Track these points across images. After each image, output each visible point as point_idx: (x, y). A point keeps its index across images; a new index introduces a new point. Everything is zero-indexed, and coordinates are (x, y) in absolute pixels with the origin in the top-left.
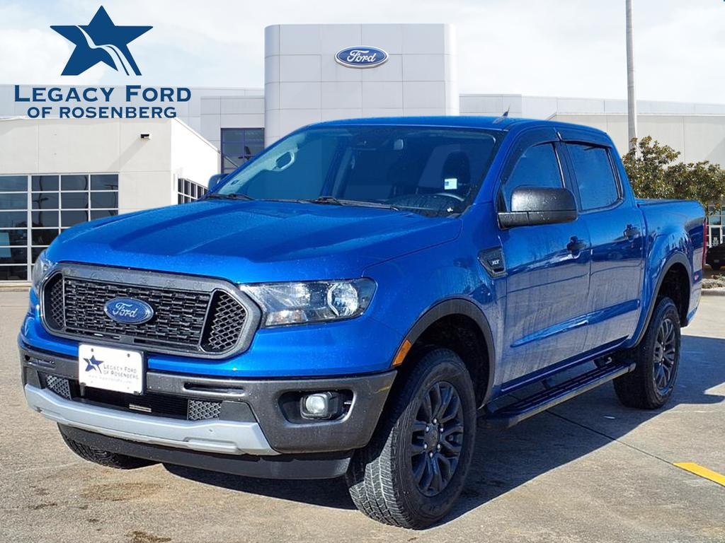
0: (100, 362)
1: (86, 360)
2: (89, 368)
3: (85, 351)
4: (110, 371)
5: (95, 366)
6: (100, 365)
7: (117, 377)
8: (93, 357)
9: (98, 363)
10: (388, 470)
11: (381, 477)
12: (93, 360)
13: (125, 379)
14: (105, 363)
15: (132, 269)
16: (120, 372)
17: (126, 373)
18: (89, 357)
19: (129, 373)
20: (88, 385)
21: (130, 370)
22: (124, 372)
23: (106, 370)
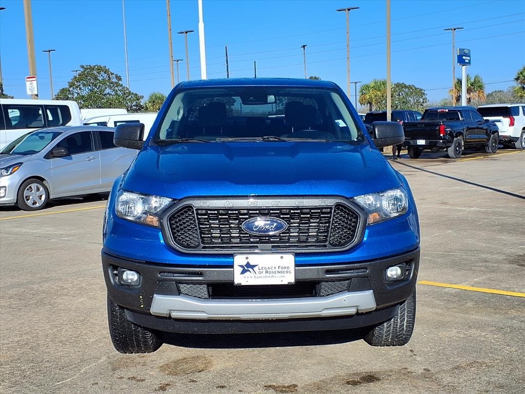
0: (255, 266)
1: (241, 266)
2: (243, 273)
3: (240, 260)
4: (264, 271)
5: (250, 269)
7: (271, 275)
8: (248, 263)
9: (253, 267)
10: (412, 309)
11: (406, 314)
12: (248, 265)
13: (279, 275)
14: (260, 266)
16: (274, 270)
17: (280, 270)
18: (244, 263)
19: (283, 270)
20: (242, 284)
21: (283, 268)
22: (277, 269)
23: (261, 271)
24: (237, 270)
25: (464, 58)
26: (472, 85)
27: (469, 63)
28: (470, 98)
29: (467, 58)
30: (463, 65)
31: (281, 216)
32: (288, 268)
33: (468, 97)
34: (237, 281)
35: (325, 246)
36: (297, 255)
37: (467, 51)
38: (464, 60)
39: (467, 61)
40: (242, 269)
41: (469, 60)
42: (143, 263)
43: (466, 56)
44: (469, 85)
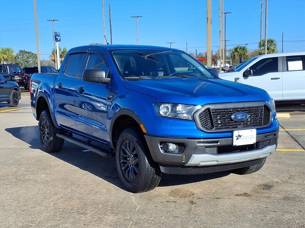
1: (237, 136)
2: (237, 139)
3: (236, 133)
5: (240, 138)
6: (241, 137)
7: (247, 140)
8: (239, 135)
12: (239, 136)
13: (250, 139)
14: (243, 136)
15: (235, 102)
16: (248, 137)
17: (251, 137)
18: (237, 135)
19: (252, 137)
20: (237, 145)
21: (252, 136)
22: (250, 137)
23: (244, 138)
24: (235, 138)
25: (57, 37)
26: (62, 53)
27: (60, 40)
28: (62, 60)
29: (59, 37)
30: (57, 42)
31: (245, 112)
32: (254, 136)
33: (61, 60)
34: (234, 144)
35: (261, 125)
36: (257, 129)
37: (58, 33)
38: (57, 38)
39: (59, 39)
40: (236, 138)
41: (60, 39)
42: (186, 139)
43: (58, 36)
44: (61, 53)
